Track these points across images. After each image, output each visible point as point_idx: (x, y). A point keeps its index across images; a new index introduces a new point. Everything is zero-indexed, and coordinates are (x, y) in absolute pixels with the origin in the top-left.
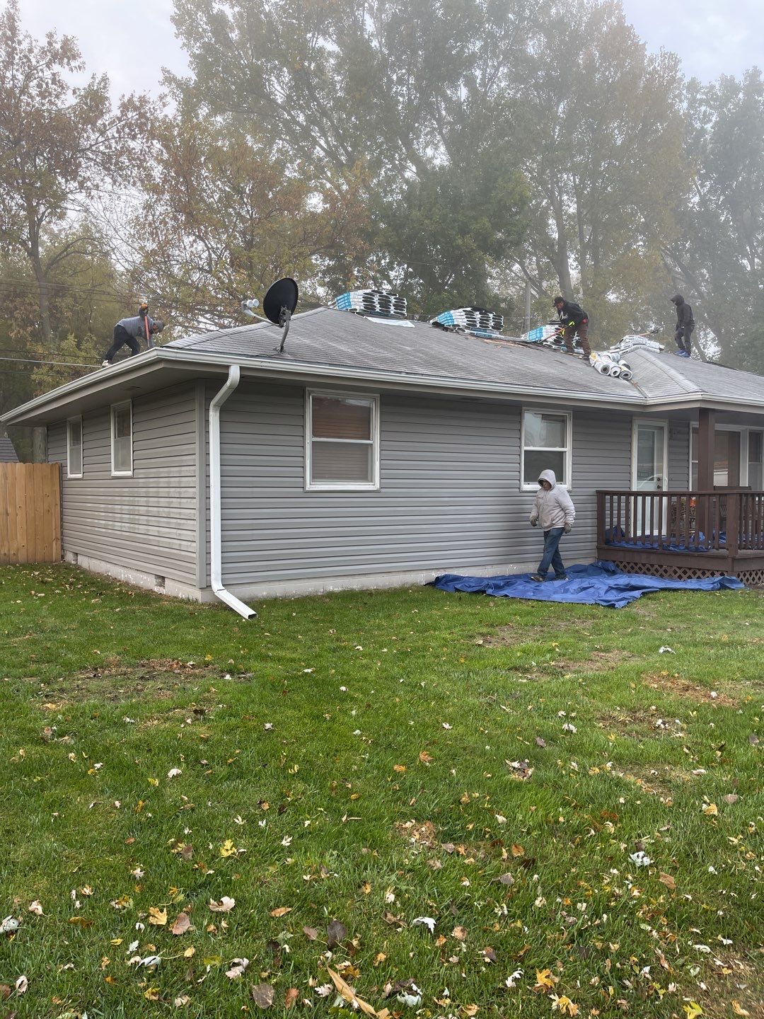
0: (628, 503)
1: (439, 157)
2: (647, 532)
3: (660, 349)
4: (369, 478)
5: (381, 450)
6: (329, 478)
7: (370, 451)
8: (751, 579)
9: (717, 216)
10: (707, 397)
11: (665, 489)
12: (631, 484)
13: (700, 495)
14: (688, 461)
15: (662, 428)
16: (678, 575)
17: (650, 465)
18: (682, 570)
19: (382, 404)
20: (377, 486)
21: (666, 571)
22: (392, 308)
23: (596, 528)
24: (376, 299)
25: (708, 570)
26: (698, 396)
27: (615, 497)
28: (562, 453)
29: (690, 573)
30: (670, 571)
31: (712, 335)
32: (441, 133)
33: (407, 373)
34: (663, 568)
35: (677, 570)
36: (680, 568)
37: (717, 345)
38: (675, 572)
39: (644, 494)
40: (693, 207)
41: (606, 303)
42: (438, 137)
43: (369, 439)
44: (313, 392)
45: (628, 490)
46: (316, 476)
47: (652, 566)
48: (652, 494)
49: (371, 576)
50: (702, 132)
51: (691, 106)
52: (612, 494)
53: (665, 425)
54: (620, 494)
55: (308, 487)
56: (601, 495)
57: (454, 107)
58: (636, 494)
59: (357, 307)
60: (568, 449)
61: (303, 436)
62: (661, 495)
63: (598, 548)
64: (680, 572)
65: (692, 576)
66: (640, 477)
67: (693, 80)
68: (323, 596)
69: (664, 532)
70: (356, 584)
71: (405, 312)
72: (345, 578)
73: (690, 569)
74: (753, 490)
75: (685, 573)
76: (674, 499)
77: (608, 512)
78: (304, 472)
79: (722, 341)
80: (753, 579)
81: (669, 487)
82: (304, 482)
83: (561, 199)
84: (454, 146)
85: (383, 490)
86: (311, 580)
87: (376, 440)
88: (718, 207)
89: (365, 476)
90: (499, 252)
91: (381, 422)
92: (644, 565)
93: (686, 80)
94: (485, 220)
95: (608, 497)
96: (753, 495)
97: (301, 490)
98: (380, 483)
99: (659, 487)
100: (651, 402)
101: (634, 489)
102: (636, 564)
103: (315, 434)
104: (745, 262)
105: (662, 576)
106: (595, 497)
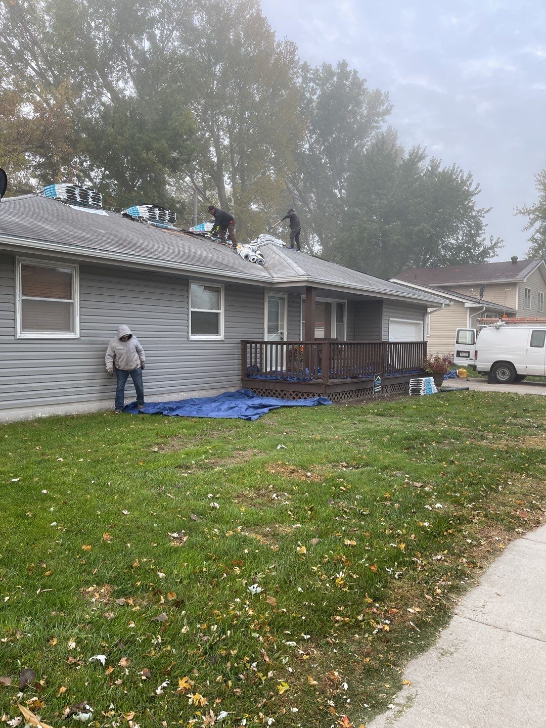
0: (261, 349)
1: (129, 90)
2: (274, 369)
3: (283, 245)
5: (81, 308)
6: (37, 328)
7: (71, 308)
8: (336, 398)
9: (320, 159)
10: (310, 279)
11: (285, 340)
12: (263, 336)
13: (307, 344)
14: (300, 321)
15: (283, 299)
16: (292, 397)
17: (276, 323)
19: (81, 272)
20: (77, 335)
21: (285, 394)
22: (90, 200)
23: (240, 366)
24: (77, 191)
26: (305, 278)
27: (253, 345)
28: (218, 314)
29: (300, 395)
31: (317, 238)
32: (129, 72)
33: (101, 250)
35: (292, 393)
36: (294, 392)
37: (320, 245)
39: (272, 343)
40: (305, 151)
41: (249, 211)
42: (128, 75)
43: (71, 299)
44: (23, 260)
45: (262, 340)
46: (25, 327)
47: (277, 391)
48: (277, 343)
49: (73, 404)
50: (310, 101)
51: (304, 81)
52: (251, 343)
53: (285, 297)
54: (256, 343)
55: (19, 336)
56: (244, 343)
57: (140, 54)
58: (267, 343)
59: (61, 197)
60: (222, 311)
61: (14, 295)
62: (282, 344)
63: (242, 380)
65: (301, 397)
66: (269, 332)
67: (306, 63)
68: (32, 421)
69: (284, 369)
71: (101, 204)
73: (300, 392)
74: (339, 341)
75: (297, 395)
76: (290, 346)
77: (248, 355)
78: (15, 323)
79: (323, 242)
80: (338, 398)
81: (288, 339)
82: (15, 332)
83: (218, 133)
84: (140, 82)
85: (82, 338)
86: (22, 409)
87: (76, 299)
88: (321, 153)
89: (68, 327)
90: (174, 167)
91: (81, 286)
92: (271, 390)
93: (301, 63)
94: (164, 142)
95: (248, 345)
96: (338, 344)
97: (13, 338)
98: (80, 333)
99: (281, 338)
100: (276, 281)
101: (266, 339)
104: (337, 191)
105: (282, 397)
106: (240, 345)
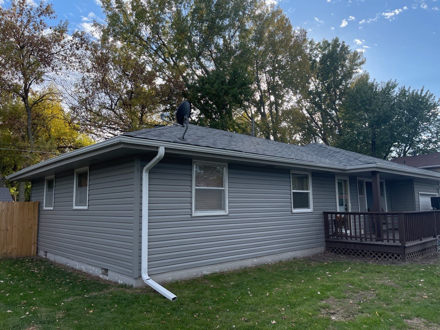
4: (223, 208)
5: (229, 193)
7: (223, 193)
12: (336, 208)
15: (346, 181)
18: (375, 253)
19: (228, 168)
20: (227, 212)
21: (366, 253)
25: (390, 253)
28: (307, 193)
30: (368, 253)
34: (364, 252)
38: (371, 254)
39: (350, 214)
43: (223, 187)
44: (196, 162)
46: (197, 209)
47: (358, 250)
49: (225, 263)
52: (332, 213)
53: (348, 179)
54: (336, 213)
55: (194, 214)
56: (326, 214)
60: (310, 191)
61: (191, 186)
63: (326, 241)
64: (374, 254)
69: (363, 232)
70: (217, 269)
72: (212, 266)
75: (377, 254)
76: (367, 216)
78: (192, 206)
80: (412, 257)
82: (192, 212)
85: (230, 215)
86: (194, 269)
87: (226, 188)
89: (221, 207)
91: (228, 177)
92: (353, 250)
97: (190, 216)
98: (229, 211)
102: (348, 249)
103: (197, 185)
105: (363, 256)
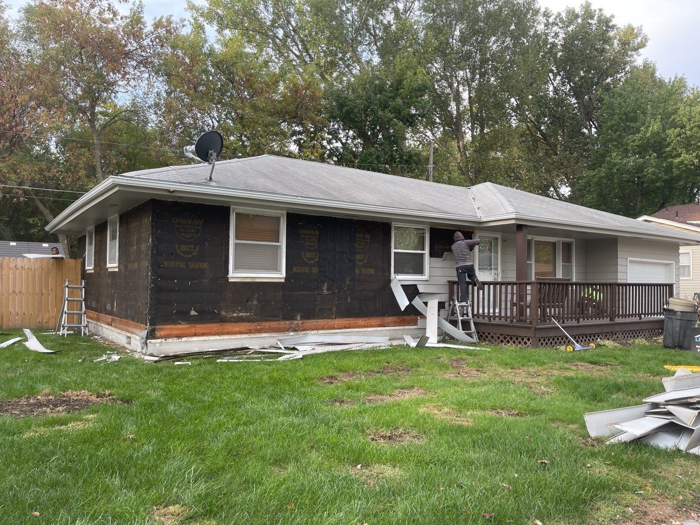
4: (279, 269)
6: (247, 269)
7: (279, 251)
8: (549, 343)
10: (519, 217)
20: (284, 275)
21: (492, 337)
25: (520, 337)
26: (514, 216)
28: (422, 255)
30: (496, 337)
43: (278, 242)
44: (236, 209)
46: (237, 267)
53: (499, 236)
55: (232, 275)
56: (450, 284)
60: (427, 252)
61: (228, 239)
69: (491, 310)
76: (498, 286)
80: (551, 343)
87: (283, 242)
98: (286, 273)
100: (484, 220)
103: (237, 237)
